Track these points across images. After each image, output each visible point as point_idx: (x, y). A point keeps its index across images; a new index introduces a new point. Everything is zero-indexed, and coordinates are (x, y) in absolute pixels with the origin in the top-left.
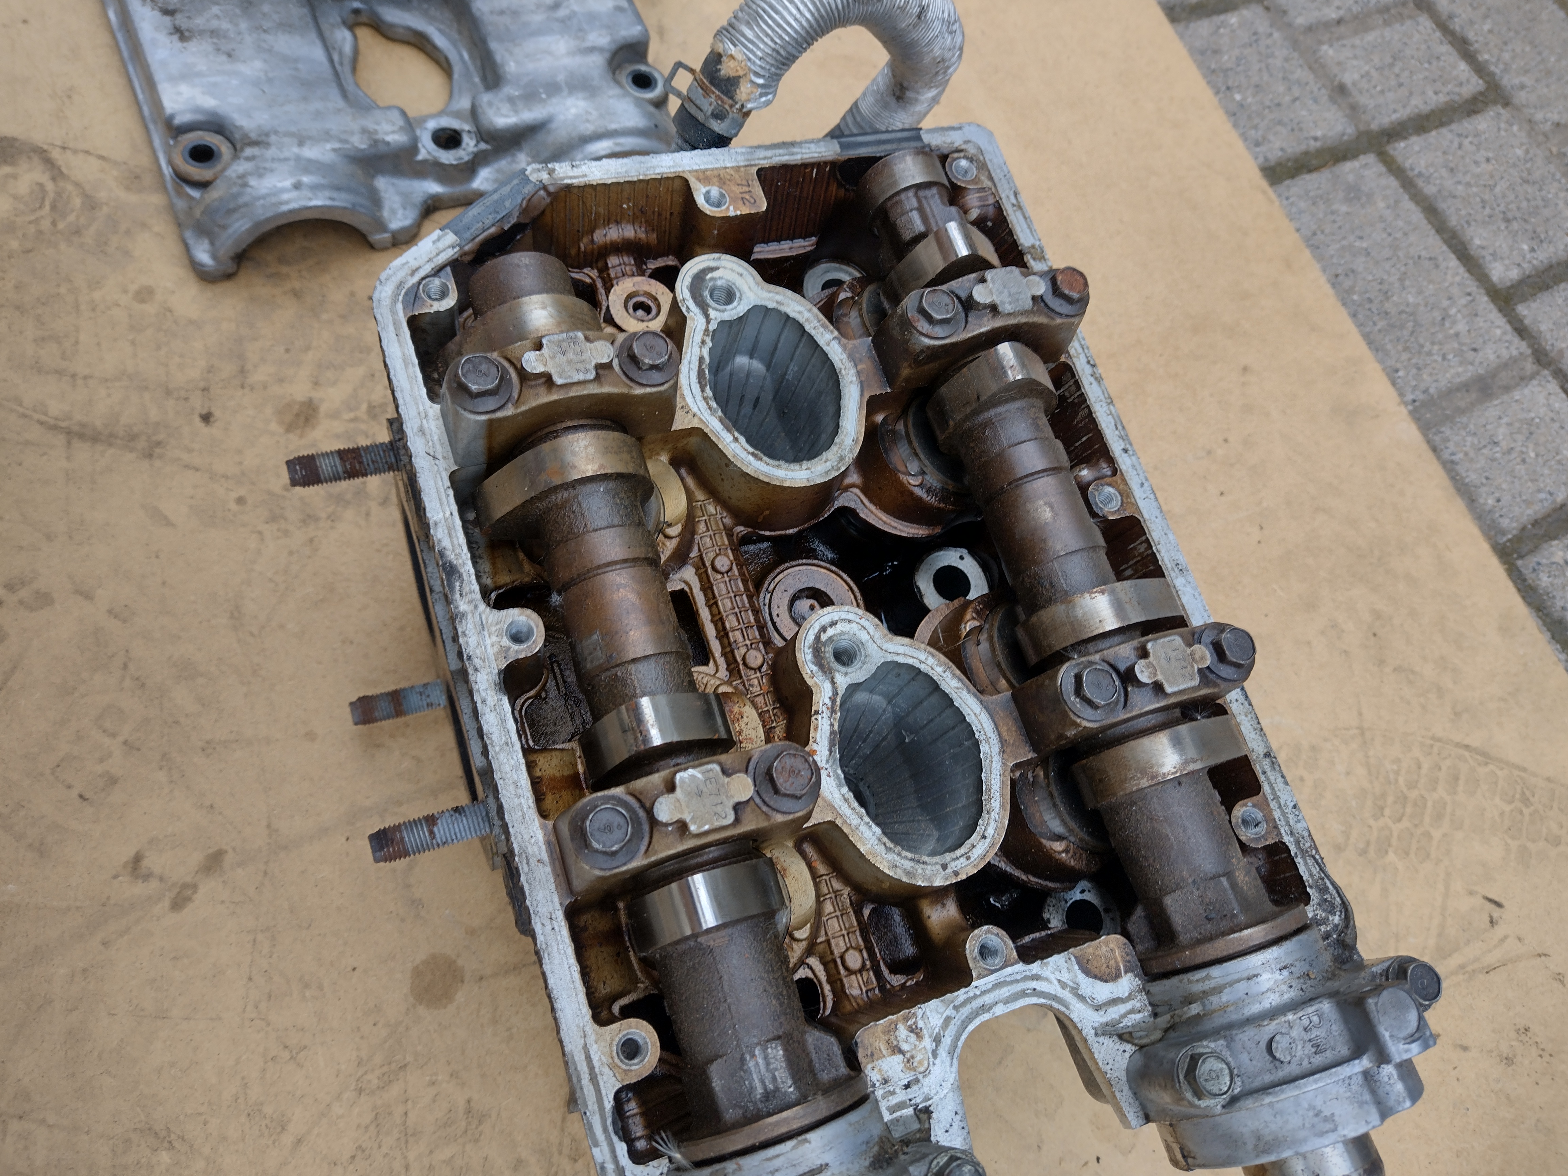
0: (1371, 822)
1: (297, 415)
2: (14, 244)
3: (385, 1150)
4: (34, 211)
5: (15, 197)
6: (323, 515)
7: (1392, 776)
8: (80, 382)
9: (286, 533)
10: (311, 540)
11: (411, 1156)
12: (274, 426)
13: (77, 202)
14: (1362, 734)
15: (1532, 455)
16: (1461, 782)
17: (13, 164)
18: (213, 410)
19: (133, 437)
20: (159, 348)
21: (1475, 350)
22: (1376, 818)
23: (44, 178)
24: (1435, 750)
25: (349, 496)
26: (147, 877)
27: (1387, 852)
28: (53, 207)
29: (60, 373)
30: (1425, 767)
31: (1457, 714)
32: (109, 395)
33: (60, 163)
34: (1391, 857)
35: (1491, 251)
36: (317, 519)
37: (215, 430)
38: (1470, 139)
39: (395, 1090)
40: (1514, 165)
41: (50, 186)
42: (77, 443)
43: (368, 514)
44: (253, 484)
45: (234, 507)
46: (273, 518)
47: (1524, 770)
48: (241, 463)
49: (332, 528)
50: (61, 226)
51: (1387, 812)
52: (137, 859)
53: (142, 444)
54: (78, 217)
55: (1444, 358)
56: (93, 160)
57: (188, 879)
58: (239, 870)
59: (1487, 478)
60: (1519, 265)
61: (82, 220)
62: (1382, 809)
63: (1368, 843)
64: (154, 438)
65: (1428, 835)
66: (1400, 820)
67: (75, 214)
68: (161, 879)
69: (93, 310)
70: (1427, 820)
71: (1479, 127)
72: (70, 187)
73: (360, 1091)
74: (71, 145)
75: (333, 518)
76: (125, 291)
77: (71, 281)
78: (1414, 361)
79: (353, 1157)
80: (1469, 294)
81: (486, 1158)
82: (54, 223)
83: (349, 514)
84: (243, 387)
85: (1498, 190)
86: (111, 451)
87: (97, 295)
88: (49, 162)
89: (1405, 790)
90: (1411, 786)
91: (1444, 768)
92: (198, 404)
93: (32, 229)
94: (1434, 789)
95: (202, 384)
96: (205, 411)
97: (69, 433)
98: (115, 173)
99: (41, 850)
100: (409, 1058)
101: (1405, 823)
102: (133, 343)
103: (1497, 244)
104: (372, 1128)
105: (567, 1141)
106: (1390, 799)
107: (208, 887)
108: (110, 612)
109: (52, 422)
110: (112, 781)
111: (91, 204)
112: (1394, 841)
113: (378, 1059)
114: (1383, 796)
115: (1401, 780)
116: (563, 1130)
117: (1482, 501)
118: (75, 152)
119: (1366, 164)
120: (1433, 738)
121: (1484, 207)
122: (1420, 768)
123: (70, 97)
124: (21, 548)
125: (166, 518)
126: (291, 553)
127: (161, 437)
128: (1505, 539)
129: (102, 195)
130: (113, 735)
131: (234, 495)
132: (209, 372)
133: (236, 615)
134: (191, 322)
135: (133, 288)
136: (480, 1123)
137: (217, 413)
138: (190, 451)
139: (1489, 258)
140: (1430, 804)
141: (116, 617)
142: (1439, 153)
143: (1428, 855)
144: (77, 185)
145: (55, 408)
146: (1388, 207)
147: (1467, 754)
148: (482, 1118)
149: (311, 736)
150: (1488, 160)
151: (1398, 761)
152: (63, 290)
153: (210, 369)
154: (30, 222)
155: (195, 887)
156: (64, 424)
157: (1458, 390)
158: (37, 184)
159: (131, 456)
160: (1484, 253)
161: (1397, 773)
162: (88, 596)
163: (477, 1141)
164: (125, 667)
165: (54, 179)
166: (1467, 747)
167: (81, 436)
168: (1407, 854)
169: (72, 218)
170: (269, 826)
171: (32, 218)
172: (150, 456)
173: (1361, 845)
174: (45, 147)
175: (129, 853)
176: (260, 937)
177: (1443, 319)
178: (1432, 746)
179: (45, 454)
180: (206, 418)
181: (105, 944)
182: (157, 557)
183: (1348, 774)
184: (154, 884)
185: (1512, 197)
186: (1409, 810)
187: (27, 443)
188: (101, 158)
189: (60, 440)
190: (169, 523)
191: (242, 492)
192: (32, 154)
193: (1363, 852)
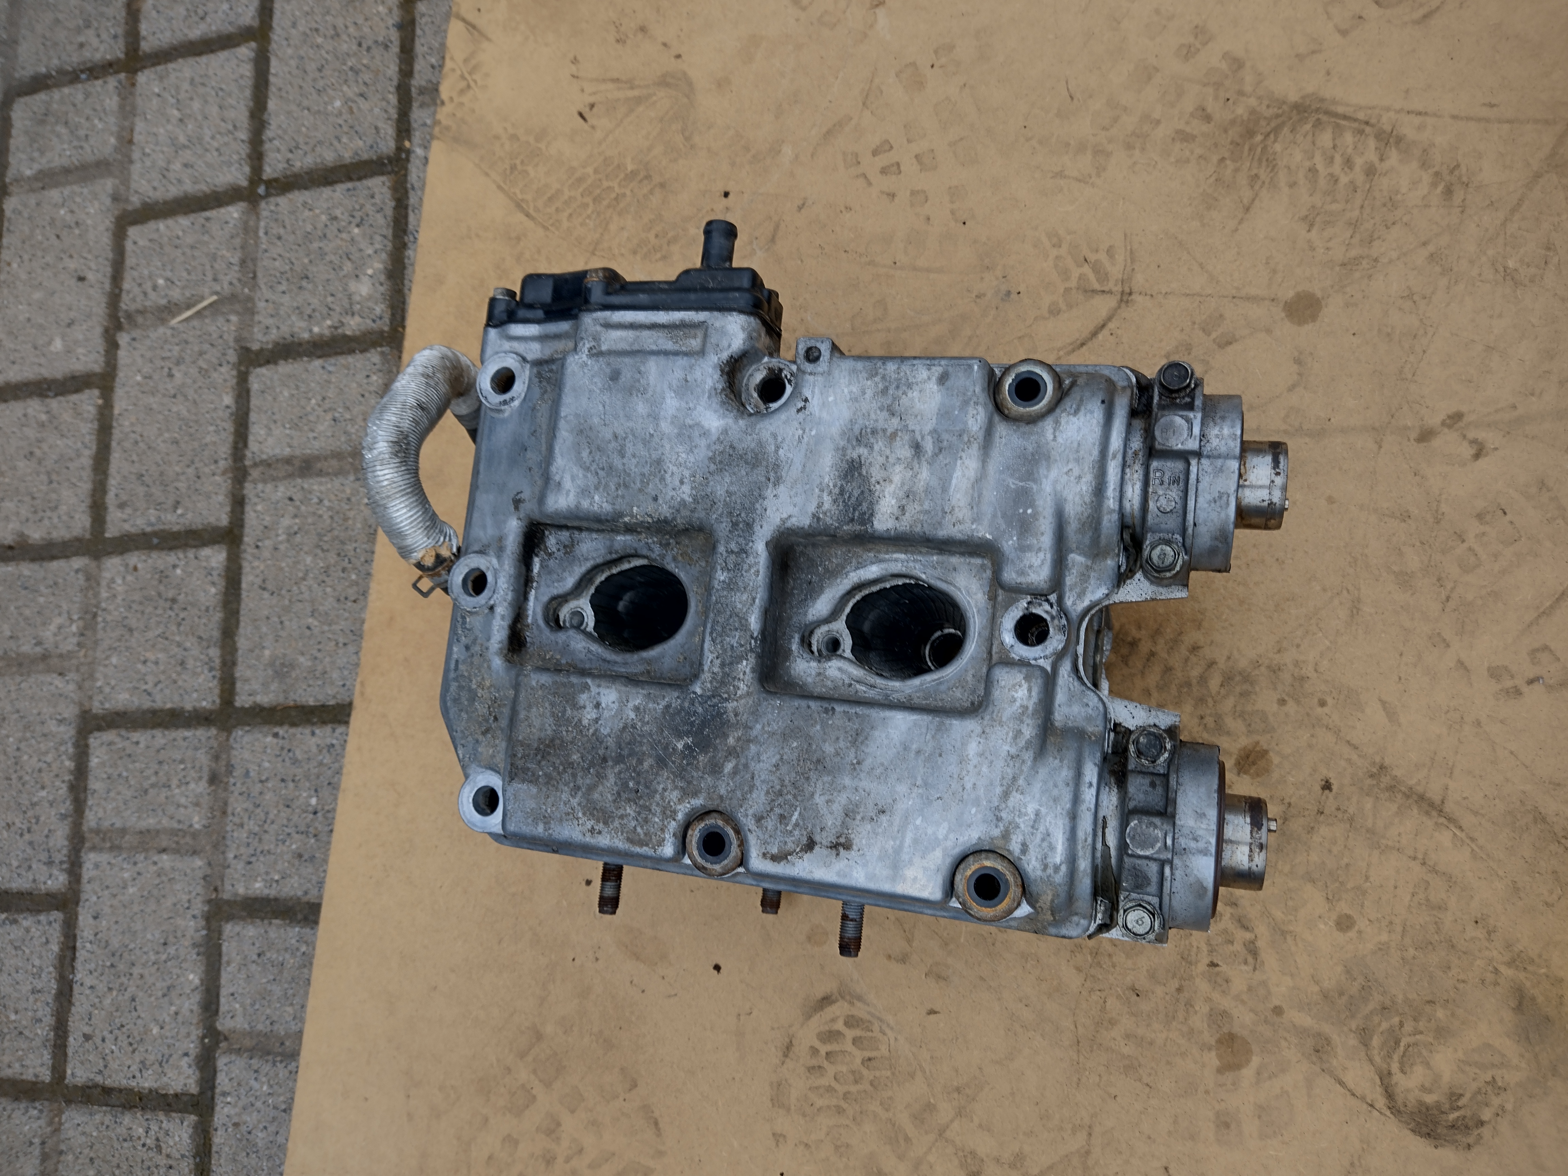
0: (628, 193)
1: (1254, 763)
2: (1440, 1014)
3: (1372, 221)
4: (1416, 1044)
5: (1427, 1065)
6: (1263, 669)
7: (594, 216)
8: (1420, 856)
9: (1297, 664)
10: (1279, 651)
11: (1356, 213)
12: (1276, 760)
13: (1376, 1041)
14: (595, 249)
15: (313, 401)
16: (549, 195)
17: (1421, 1103)
18: (1320, 791)
19: (1391, 788)
20: (1347, 865)
21: (291, 499)
22: (624, 195)
23: (1398, 1077)
24: (551, 221)
25: (1238, 678)
26: (1474, 442)
27: (632, 172)
28: (1397, 1043)
29: (1434, 870)
30: (566, 214)
31: (518, 239)
32: (1400, 835)
33: (1379, 1090)
34: (630, 167)
35: (209, 577)
36: (1268, 667)
37: (1324, 772)
38: (145, 687)
39: (1353, 253)
40: (127, 648)
41: (1395, 1067)
42: (1437, 799)
43: (1229, 658)
44: (1308, 714)
45: (1330, 701)
46: (1303, 679)
47: (499, 187)
48: (1312, 736)
49: (1260, 656)
50: (1396, 1020)
51: (613, 195)
52: (1477, 456)
53: (1386, 780)
54: (1379, 1024)
55: (321, 501)
56: (1351, 1085)
57: (1446, 430)
58: (1409, 424)
59: (363, 396)
60: (196, 558)
61: (1376, 1019)
62: (616, 199)
63: (641, 181)
64: (1375, 782)
65: (596, 171)
66: (609, 188)
67: (1381, 1029)
68: (1464, 437)
69: (1391, 923)
70: (589, 181)
71: (127, 696)
72: (1378, 1059)
73: (1376, 260)
74: (1365, 1106)
75: (1257, 664)
76: (1360, 932)
77: (1403, 959)
78: (347, 507)
79: (1394, 224)
80: (257, 547)
81: (1311, 195)
82: (1401, 1024)
83: (1243, 663)
84: (1290, 804)
85: (160, 631)
86: (1412, 782)
87: (1384, 937)
88: (1390, 1095)
89: (591, 204)
90: (585, 206)
91: (553, 208)
92: (1330, 802)
93: (1421, 1025)
94: (570, 197)
95: (1322, 818)
96: (1327, 792)
97: (1441, 811)
98: (1335, 1062)
99: (1542, 485)
100: (1337, 268)
101: (606, 184)
102: (1367, 878)
103: (199, 582)
104: (1376, 236)
105: (1257, 187)
106: (605, 203)
107: (1435, 420)
108: (1448, 646)
109: (1452, 827)
110: (1480, 517)
111: (1364, 1035)
112: (622, 176)
113: (1357, 275)
114: (609, 206)
115: (589, 211)
116: (1257, 195)
117: (380, 381)
118: (1363, 1099)
119: (250, 695)
120: (546, 228)
121: (183, 619)
122: (571, 215)
123: (1352, 1164)
124: (1502, 722)
125: (1385, 709)
126: (1298, 646)
127: (1369, 781)
128: (384, 349)
129: (1353, 1041)
130: (1470, 549)
131: (1326, 710)
132: (1312, 828)
133: (1355, 609)
134: (1313, 881)
135: (1352, 934)
136: (1307, 216)
137: (1317, 788)
138: (1349, 761)
139: (215, 573)
140: (581, 190)
141: (1445, 640)
142: (180, 683)
143: (605, 159)
144: (1371, 1061)
145: (1445, 837)
146: (263, 647)
147: (531, 211)
148: (1304, 218)
149: (1331, 500)
150: (145, 662)
151: (581, 225)
152: (1412, 952)
153: (1311, 830)
154: (1421, 1033)
155: (1443, 423)
156: (1442, 820)
157: (328, 474)
158: (1405, 1073)
159: (1397, 772)
160: (216, 578)
161: (589, 217)
162: (1461, 663)
163: (1313, 207)
164: (1448, 599)
165: (1390, 1074)
166: (528, 215)
167: (1432, 805)
168: (619, 166)
169: (1385, 1025)
170: (1380, 447)
171: (1418, 1037)
172: (1382, 767)
173: (646, 182)
174: (1388, 1113)
175: (1482, 463)
176: (1409, 376)
177: (296, 533)
178: (552, 225)
179: (1465, 798)
180: (1327, 786)
181: (1514, 407)
182: (1400, 678)
183: (622, 228)
184: (1471, 435)
185: (153, 621)
186: (598, 191)
187: (1476, 813)
188: (1341, 1083)
189: (1449, 807)
190: (1383, 703)
191: (1319, 710)
192: (1402, 1109)
193: (648, 177)
